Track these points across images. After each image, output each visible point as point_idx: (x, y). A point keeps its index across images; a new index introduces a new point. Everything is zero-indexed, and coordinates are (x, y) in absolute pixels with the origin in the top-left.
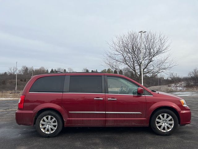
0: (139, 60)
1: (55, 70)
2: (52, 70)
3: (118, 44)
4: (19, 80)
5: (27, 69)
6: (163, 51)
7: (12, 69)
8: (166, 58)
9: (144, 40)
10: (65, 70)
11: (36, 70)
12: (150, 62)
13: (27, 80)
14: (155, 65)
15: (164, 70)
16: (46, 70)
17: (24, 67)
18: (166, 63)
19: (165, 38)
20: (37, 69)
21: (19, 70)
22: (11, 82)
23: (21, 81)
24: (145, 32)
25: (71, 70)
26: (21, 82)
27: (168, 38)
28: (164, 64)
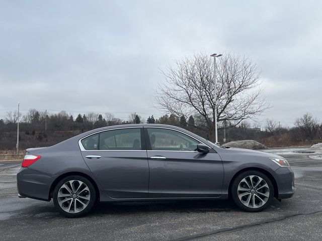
0: (212, 100)
1: (84, 117)
2: (79, 116)
3: (179, 75)
4: (23, 133)
5: (37, 114)
6: (250, 86)
7: (13, 114)
8: (255, 96)
9: (221, 68)
10: (100, 117)
11: (52, 117)
12: (229, 102)
13: (36, 132)
14: (238, 108)
15: (251, 116)
16: (69, 116)
17: (32, 111)
18: (255, 104)
19: (251, 65)
20: (54, 115)
21: (24, 117)
22: (10, 136)
23: (27, 133)
24: (220, 55)
25: (110, 116)
26: (26, 135)
27: (256, 66)
28: (252, 106)
